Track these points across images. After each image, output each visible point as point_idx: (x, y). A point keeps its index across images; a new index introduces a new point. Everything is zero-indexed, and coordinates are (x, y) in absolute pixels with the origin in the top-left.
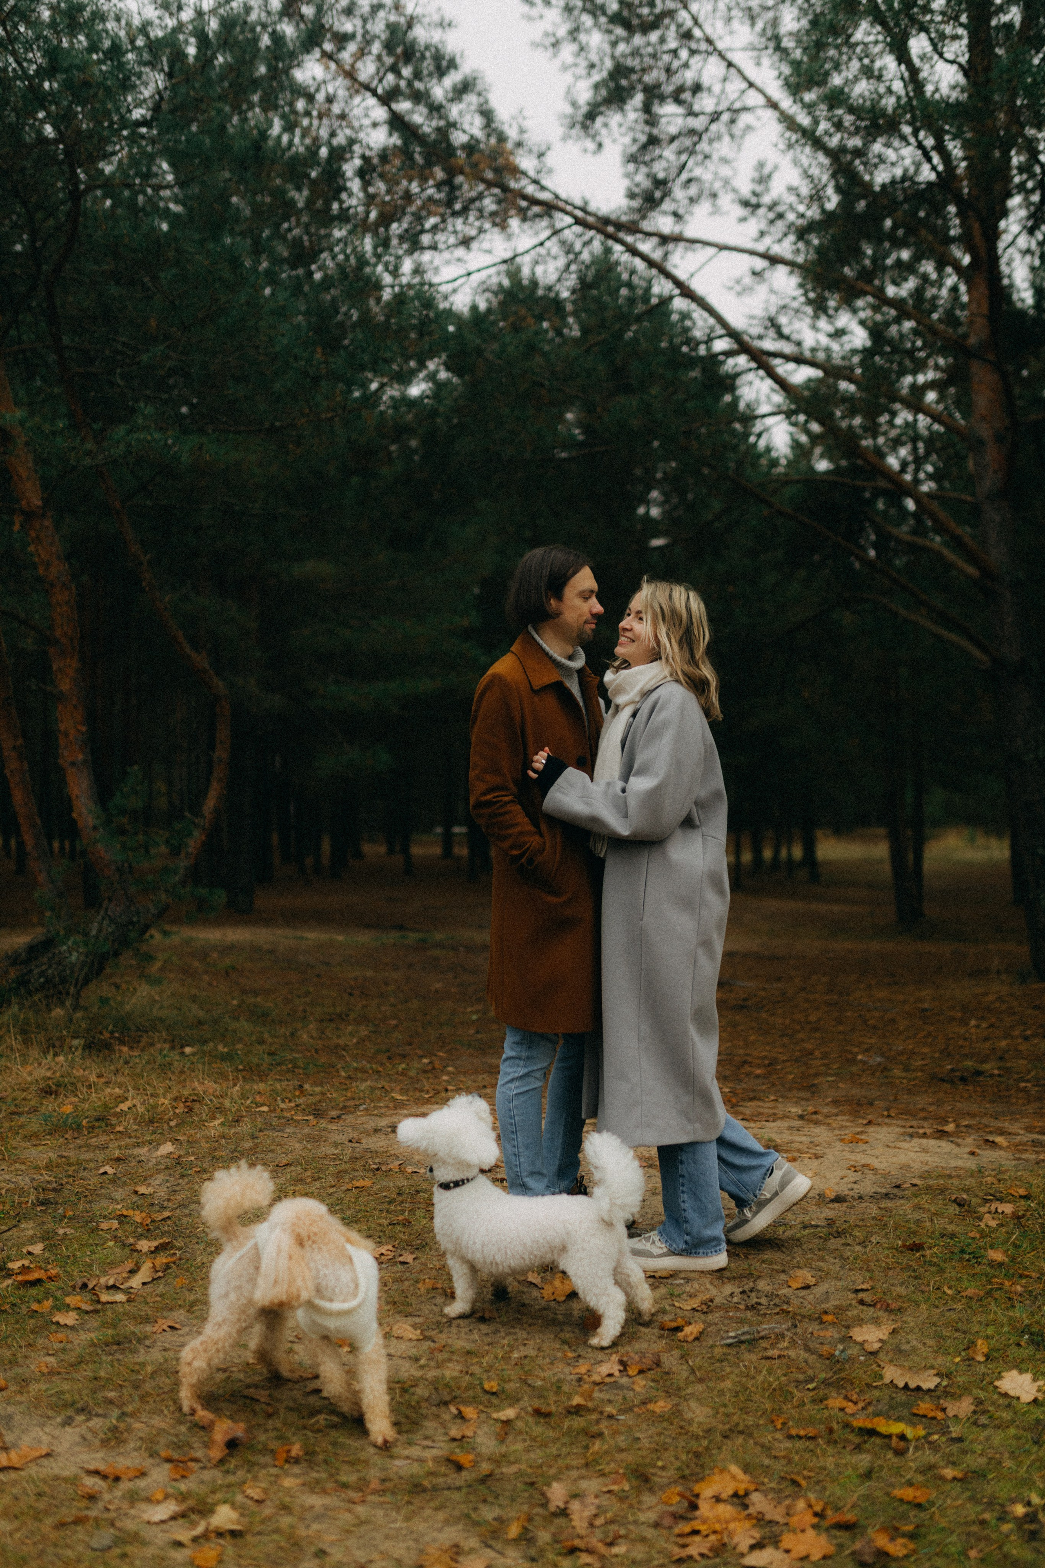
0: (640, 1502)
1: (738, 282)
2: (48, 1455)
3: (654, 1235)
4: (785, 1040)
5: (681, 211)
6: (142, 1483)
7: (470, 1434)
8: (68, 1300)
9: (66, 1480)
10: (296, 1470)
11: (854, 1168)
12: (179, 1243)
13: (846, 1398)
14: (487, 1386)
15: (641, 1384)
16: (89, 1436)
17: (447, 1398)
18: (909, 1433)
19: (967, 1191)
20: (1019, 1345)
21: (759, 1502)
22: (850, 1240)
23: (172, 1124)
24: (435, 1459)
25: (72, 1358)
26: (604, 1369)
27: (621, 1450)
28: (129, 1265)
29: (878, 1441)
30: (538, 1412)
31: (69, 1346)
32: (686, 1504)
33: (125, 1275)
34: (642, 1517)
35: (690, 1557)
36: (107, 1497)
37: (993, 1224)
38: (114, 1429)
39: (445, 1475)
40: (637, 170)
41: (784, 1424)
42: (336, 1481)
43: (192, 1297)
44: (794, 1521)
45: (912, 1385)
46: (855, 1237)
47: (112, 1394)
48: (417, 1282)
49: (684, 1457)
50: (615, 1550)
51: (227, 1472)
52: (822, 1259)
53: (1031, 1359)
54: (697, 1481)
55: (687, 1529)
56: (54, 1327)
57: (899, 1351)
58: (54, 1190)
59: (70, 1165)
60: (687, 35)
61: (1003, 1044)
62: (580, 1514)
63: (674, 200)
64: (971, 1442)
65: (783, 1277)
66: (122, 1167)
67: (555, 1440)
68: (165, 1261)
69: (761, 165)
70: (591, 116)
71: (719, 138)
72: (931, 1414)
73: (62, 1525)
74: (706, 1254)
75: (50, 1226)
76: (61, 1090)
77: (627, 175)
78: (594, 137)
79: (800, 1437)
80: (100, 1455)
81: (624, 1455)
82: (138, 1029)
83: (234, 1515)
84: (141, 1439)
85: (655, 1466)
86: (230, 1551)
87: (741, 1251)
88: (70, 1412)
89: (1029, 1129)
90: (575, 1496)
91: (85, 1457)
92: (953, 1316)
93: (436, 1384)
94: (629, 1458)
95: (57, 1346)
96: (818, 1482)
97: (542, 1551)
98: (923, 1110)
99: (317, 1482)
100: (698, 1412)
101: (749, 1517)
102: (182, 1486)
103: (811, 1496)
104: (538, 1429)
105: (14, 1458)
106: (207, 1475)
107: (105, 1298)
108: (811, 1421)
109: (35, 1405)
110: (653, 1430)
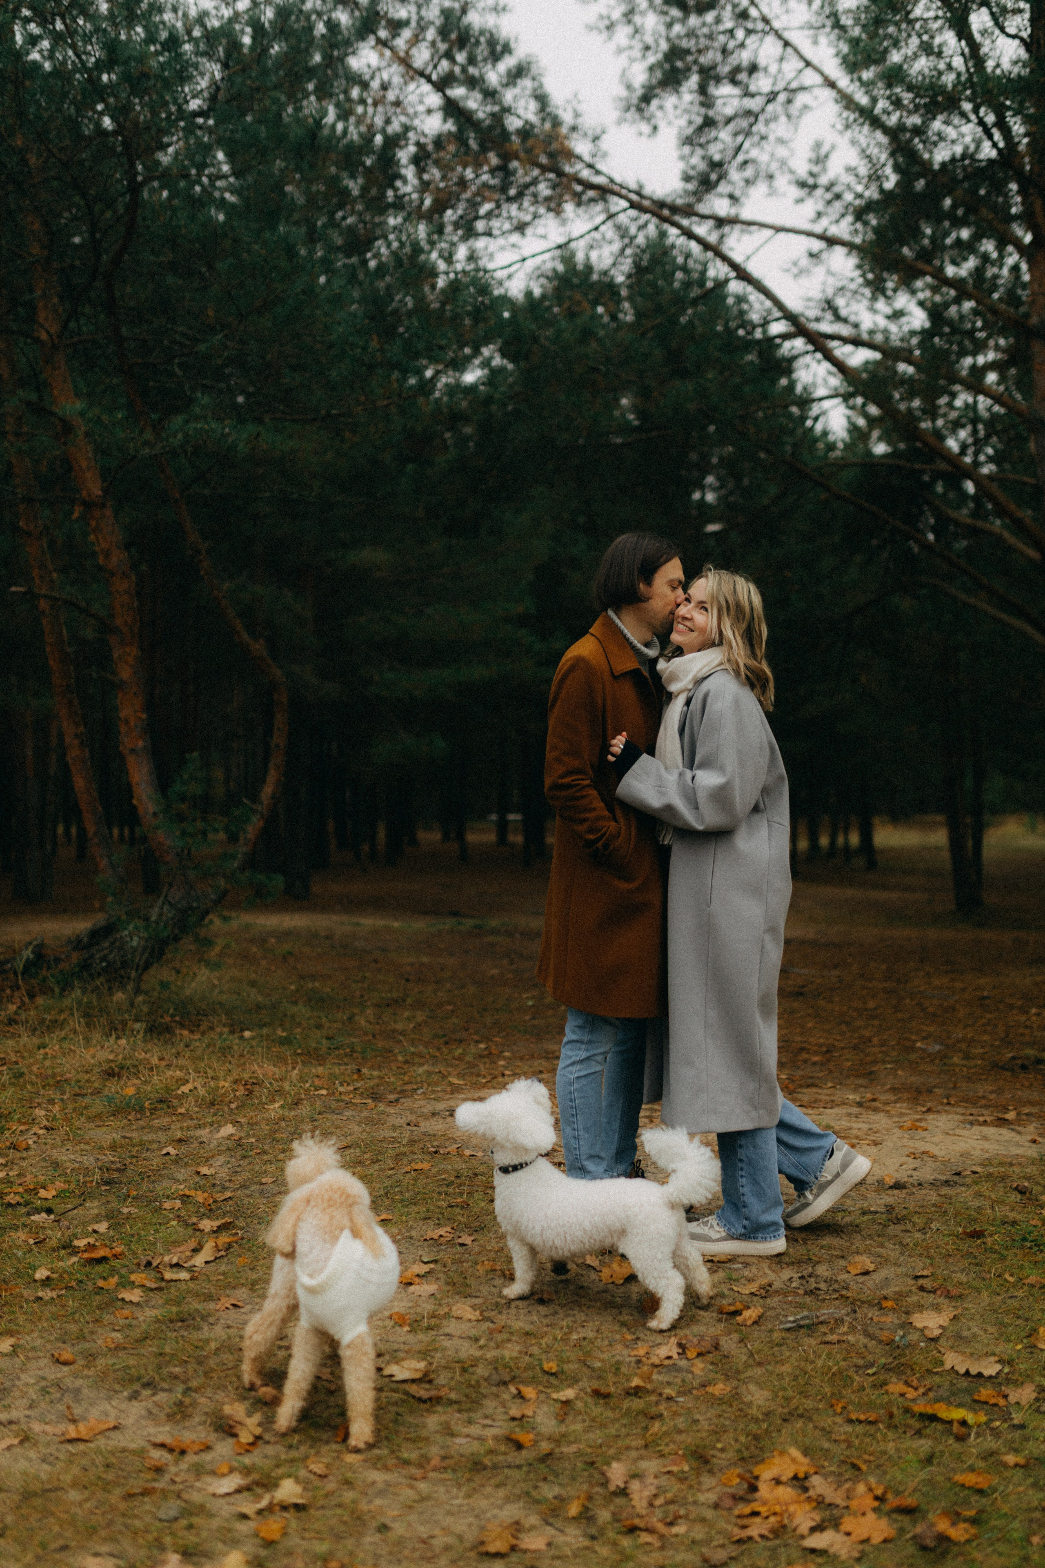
0: (699, 1483)
1: (795, 264)
2: (115, 1428)
3: (712, 1220)
4: (843, 1027)
5: (737, 193)
6: (207, 1457)
7: (530, 1413)
8: (133, 1277)
9: (133, 1452)
11: (913, 1155)
12: (241, 1223)
13: (907, 1384)
14: (546, 1367)
15: (699, 1367)
17: (507, 1378)
18: (970, 1418)
19: (1028, 1178)
21: (819, 1485)
22: (909, 1227)
23: (233, 1106)
24: (496, 1438)
25: (137, 1333)
26: (663, 1352)
27: (680, 1432)
28: (193, 1244)
29: (940, 1427)
30: (597, 1393)
31: (134, 1322)
32: (746, 1486)
33: (188, 1254)
34: (702, 1498)
35: (750, 1538)
36: (173, 1469)
38: (180, 1404)
39: (505, 1454)
40: (692, 153)
41: (844, 1408)
42: (398, 1458)
43: (254, 1276)
44: (854, 1504)
46: (914, 1224)
47: (177, 1370)
48: (476, 1263)
49: (743, 1439)
50: (675, 1530)
51: (290, 1447)
52: (882, 1245)
54: (757, 1463)
55: (747, 1510)
56: (120, 1303)
57: (959, 1337)
58: (118, 1170)
59: (133, 1146)
60: (744, 15)
62: (640, 1494)
63: (729, 182)
64: (1034, 1429)
65: (842, 1263)
66: (184, 1149)
67: (615, 1421)
68: (228, 1240)
69: (818, 145)
70: (646, 98)
71: (775, 118)
72: (993, 1401)
73: (130, 1496)
74: (765, 1239)
75: (114, 1205)
76: (124, 1072)
77: (682, 158)
78: (649, 120)
79: (860, 1422)
80: (167, 1428)
81: (683, 1437)
82: (198, 1013)
83: (298, 1489)
84: (206, 1413)
85: (714, 1448)
86: (294, 1524)
87: (799, 1236)
88: (137, 1386)
90: (634, 1476)
91: (152, 1430)
92: (1015, 1303)
93: (496, 1364)
94: (687, 1439)
95: (122, 1322)
96: (878, 1466)
97: (602, 1531)
98: (984, 1097)
99: (379, 1458)
100: (757, 1396)
101: (809, 1499)
102: (247, 1460)
103: (872, 1480)
104: (597, 1409)
105: (83, 1430)
106: (270, 1450)
107: (169, 1275)
108: (871, 1406)
109: (103, 1378)
110: (712, 1412)
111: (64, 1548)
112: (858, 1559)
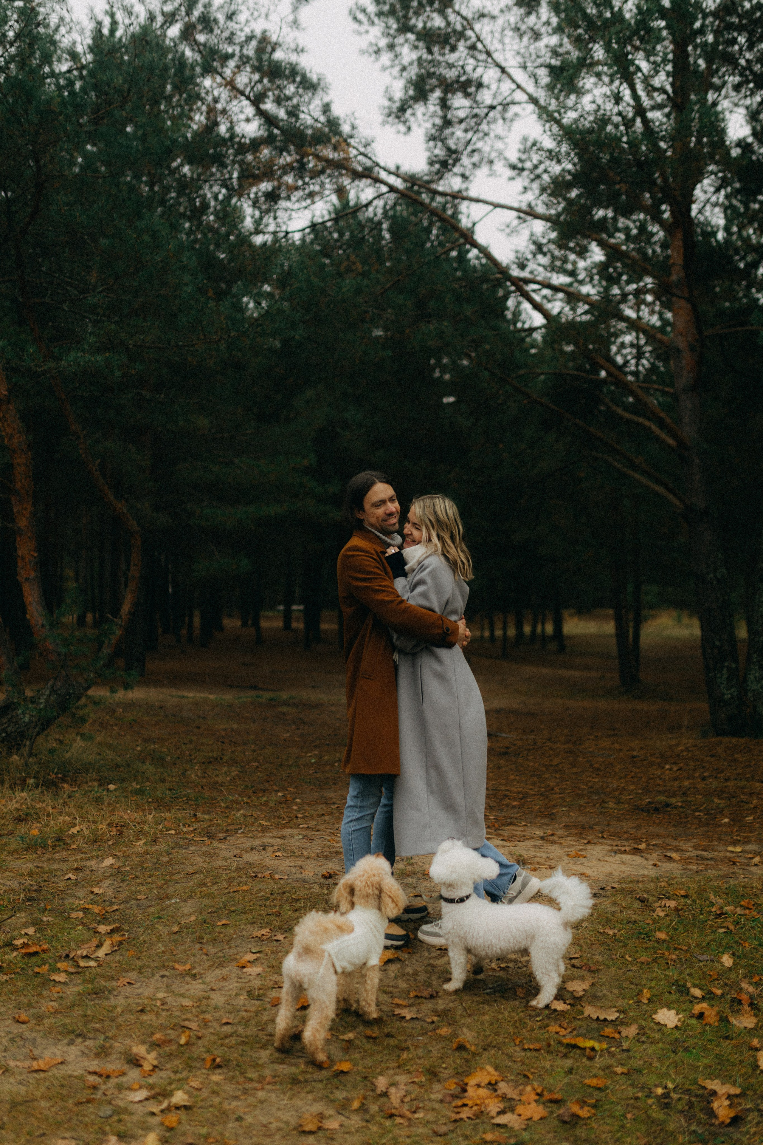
0: (432, 1088)
1: (508, 226)
4: (535, 779)
5: (467, 173)
6: (124, 1079)
8: (59, 965)
9: (76, 1077)
10: (219, 1071)
12: (126, 927)
13: (561, 1026)
16: (87, 1051)
18: (597, 1046)
19: (647, 892)
20: (670, 993)
21: (503, 1087)
23: (110, 843)
25: (67, 1002)
27: (420, 1058)
28: (95, 942)
29: (578, 1051)
30: (367, 1035)
31: (64, 995)
32: (459, 1089)
33: (93, 949)
34: (433, 1096)
35: (461, 1119)
36: (103, 1087)
37: (662, 914)
38: (103, 1047)
39: (312, 1073)
40: (435, 146)
41: (521, 1041)
42: (245, 1077)
43: (139, 963)
44: (524, 1098)
45: (601, 1018)
47: (97, 1026)
49: (458, 1061)
50: (416, 1116)
51: (176, 1072)
53: (676, 1001)
54: (467, 1076)
55: (460, 1103)
56: (52, 983)
57: (594, 996)
58: (36, 891)
59: (44, 873)
60: (473, 48)
61: (687, 783)
62: (395, 1095)
63: (462, 166)
64: (635, 1052)
66: (80, 875)
67: (381, 1052)
68: (119, 939)
69: (525, 140)
71: (495, 121)
72: (612, 1035)
73: (79, 1103)
75: (37, 915)
76: (29, 818)
77: (428, 149)
78: (405, 123)
79: (530, 1050)
80: (96, 1062)
81: (422, 1061)
82: (75, 772)
83: (185, 1097)
84: (120, 1053)
85: (441, 1067)
86: (184, 1117)
88: (72, 1036)
89: (696, 847)
90: (392, 1085)
91: (86, 1064)
92: (631, 974)
94: (426, 1062)
95: (56, 995)
96: (540, 1076)
97: (373, 1117)
98: (626, 833)
99: (233, 1077)
100: (467, 1034)
101: (498, 1096)
102: (151, 1081)
103: (536, 1084)
104: (368, 1046)
105: (40, 1064)
106: (163, 1074)
107: (82, 964)
108: (538, 1040)
109: (49, 1032)
110: (440, 1046)
111: (43, 1135)
112: (525, 1130)
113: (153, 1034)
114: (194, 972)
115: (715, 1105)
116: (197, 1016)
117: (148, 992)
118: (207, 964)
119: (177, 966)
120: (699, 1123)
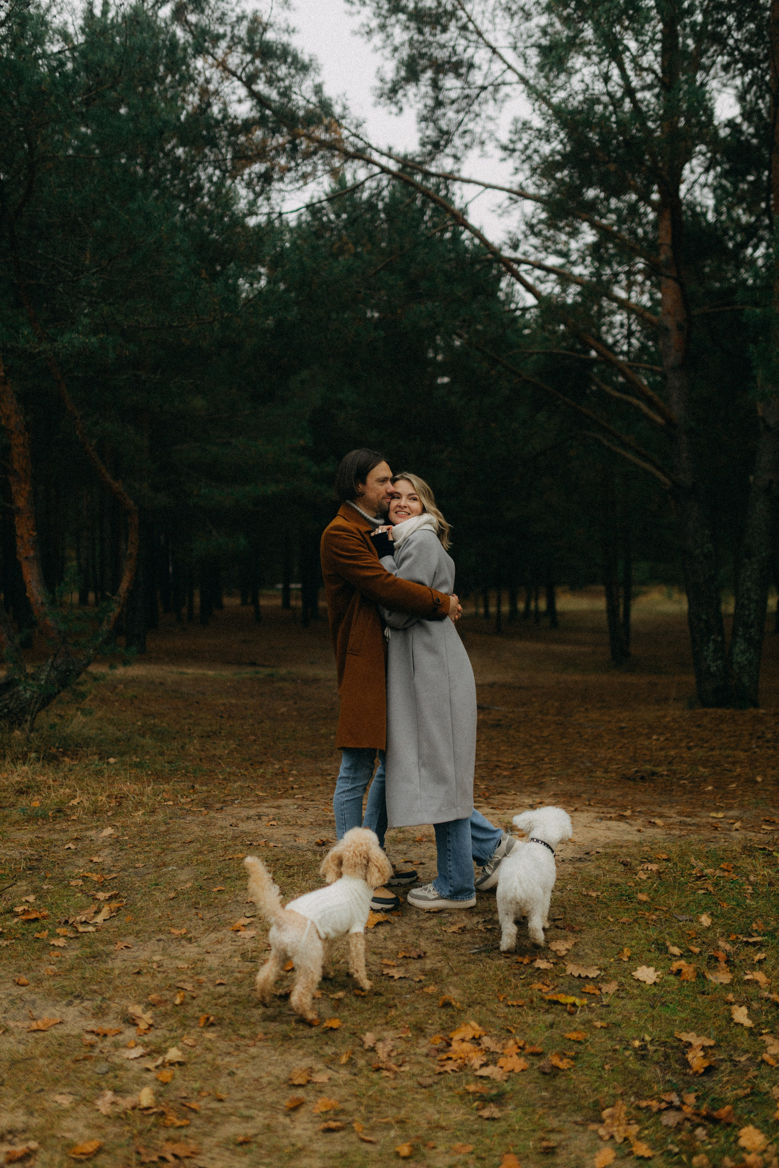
0: (418, 1043)
1: (499, 207)
3: (430, 887)
4: (525, 750)
5: (459, 154)
6: (120, 1038)
8: (58, 931)
9: (75, 1036)
10: (212, 1029)
13: (544, 984)
16: (85, 1012)
18: (578, 1002)
19: (630, 856)
20: (650, 951)
21: (487, 1041)
23: (110, 814)
25: (66, 966)
27: (407, 1015)
28: (94, 908)
29: (560, 1007)
30: (357, 994)
31: (63, 959)
32: (444, 1044)
33: (92, 915)
34: (418, 1051)
35: (446, 1072)
36: (100, 1045)
37: (644, 877)
38: (100, 1008)
39: (302, 1030)
40: (427, 128)
41: (505, 998)
42: (238, 1034)
43: (138, 928)
44: (506, 1051)
45: (583, 975)
47: (95, 987)
49: (444, 1018)
50: (402, 1069)
51: (171, 1030)
53: (657, 959)
54: (452, 1031)
55: (445, 1057)
56: (51, 947)
57: (577, 955)
58: (36, 860)
59: (45, 843)
60: (464, 28)
61: (672, 753)
62: (382, 1051)
63: (454, 146)
64: (614, 1007)
66: (80, 845)
67: (368, 1009)
68: (117, 905)
69: (517, 121)
70: (394, 91)
71: (486, 101)
72: (592, 992)
73: (77, 1061)
75: (37, 883)
76: (30, 790)
77: (420, 130)
78: (396, 103)
79: (513, 1006)
80: (93, 1022)
81: (409, 1017)
82: (76, 746)
83: (180, 1053)
84: (117, 1013)
85: (427, 1023)
86: (178, 1073)
88: (70, 998)
89: (680, 814)
90: (379, 1040)
91: (84, 1023)
92: (612, 934)
94: (412, 1019)
95: (55, 959)
96: (522, 1030)
97: (361, 1071)
98: (613, 800)
99: (226, 1035)
100: (454, 992)
101: (481, 1050)
102: (146, 1039)
103: (518, 1038)
104: (357, 1004)
105: (40, 1024)
106: (159, 1033)
107: (81, 929)
108: (521, 997)
109: (48, 994)
110: (426, 1003)
111: (42, 1090)
112: (506, 1081)
113: (149, 994)
114: (189, 936)
115: (690, 1056)
116: (192, 977)
117: (145, 955)
118: (202, 928)
119: (173, 930)
120: (673, 1074)
